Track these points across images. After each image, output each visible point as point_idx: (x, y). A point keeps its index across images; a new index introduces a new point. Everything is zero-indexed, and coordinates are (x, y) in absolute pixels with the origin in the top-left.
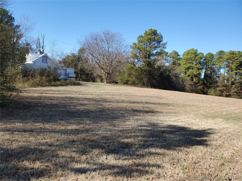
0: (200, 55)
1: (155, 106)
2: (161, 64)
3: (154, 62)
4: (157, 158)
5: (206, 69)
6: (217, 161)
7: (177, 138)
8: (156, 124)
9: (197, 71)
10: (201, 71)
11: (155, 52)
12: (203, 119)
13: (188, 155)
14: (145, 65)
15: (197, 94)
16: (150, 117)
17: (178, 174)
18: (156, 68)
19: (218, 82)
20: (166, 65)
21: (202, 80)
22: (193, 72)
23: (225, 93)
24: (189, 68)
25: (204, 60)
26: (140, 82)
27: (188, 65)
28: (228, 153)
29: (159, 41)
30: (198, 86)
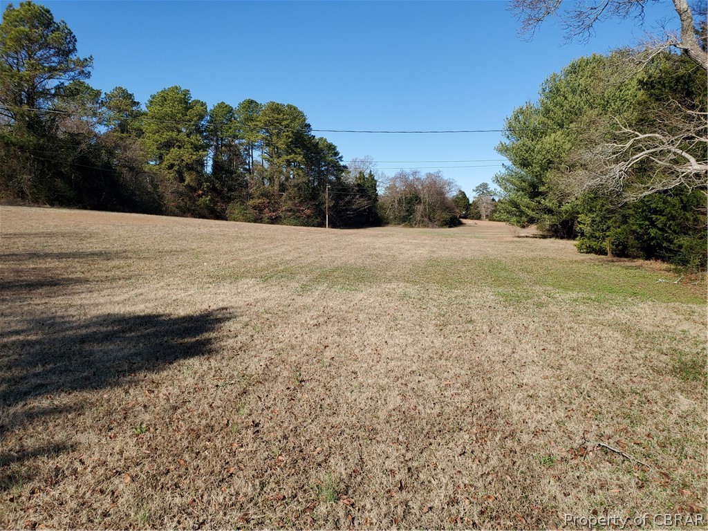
0: (198, 107)
1: (63, 265)
2: (77, 127)
3: (53, 120)
4: (56, 423)
5: (217, 148)
6: (233, 387)
7: (129, 349)
8: (62, 320)
9: (192, 154)
10: (204, 153)
11: (52, 84)
12: (208, 285)
13: (156, 392)
14: (20, 128)
15: (197, 219)
16: (43, 301)
17: (121, 453)
18: (61, 140)
19: (249, 185)
20: (97, 131)
21: (208, 179)
22: (183, 155)
23: (267, 214)
24: (168, 145)
25: (208, 122)
26: (7, 186)
27: (167, 135)
28: (260, 360)
29: (64, 51)
30: (200, 196)
